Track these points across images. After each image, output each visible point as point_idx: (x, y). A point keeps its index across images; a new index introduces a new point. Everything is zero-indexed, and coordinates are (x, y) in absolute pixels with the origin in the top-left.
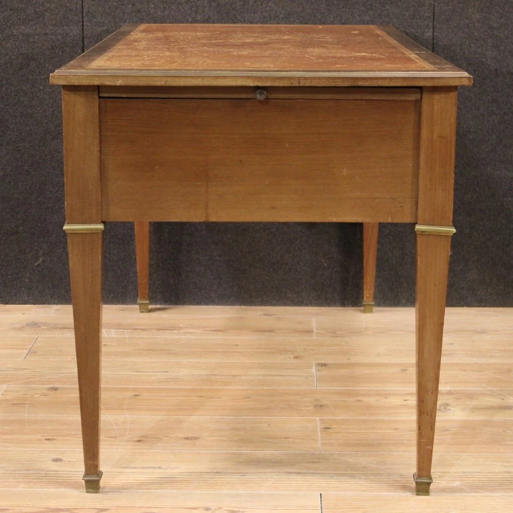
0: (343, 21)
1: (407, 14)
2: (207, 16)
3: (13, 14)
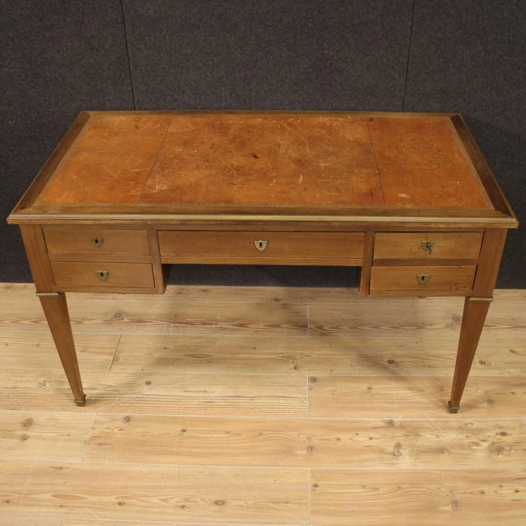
0: (334, 108)
1: (384, 103)
2: (229, 104)
3: (83, 104)
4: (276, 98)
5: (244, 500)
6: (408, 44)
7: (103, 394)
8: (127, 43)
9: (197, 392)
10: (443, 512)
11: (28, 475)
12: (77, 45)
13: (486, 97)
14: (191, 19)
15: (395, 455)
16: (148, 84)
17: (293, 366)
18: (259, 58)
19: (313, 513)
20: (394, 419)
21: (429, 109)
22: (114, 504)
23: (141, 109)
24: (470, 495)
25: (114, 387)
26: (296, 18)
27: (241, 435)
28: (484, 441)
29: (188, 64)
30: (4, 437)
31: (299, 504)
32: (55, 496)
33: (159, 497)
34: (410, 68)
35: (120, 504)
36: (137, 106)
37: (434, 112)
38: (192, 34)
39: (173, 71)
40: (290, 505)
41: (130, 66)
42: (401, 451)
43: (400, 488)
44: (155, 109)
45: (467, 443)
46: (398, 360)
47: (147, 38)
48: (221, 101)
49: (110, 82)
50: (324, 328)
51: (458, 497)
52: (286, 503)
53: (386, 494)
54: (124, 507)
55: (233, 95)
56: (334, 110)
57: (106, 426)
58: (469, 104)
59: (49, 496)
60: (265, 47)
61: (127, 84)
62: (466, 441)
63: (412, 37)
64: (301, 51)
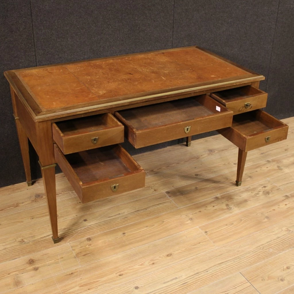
0: (141, 51)
2: (89, 56)
4: (113, 49)
5: (179, 250)
6: (173, 13)
7: (64, 233)
8: (33, 26)
9: (115, 215)
10: (265, 222)
11: (56, 284)
12: (3, 30)
13: (207, 36)
14: (69, 10)
15: (229, 209)
16: (45, 50)
17: (153, 190)
18: (104, 28)
19: (214, 242)
20: (217, 196)
21: (183, 45)
22: (117, 277)
23: (40, 65)
24: (270, 213)
25: (67, 228)
26: (122, 5)
27: (154, 225)
28: (259, 192)
29: (67, 35)
30: (22, 273)
31: (205, 241)
32: (81, 286)
33: (138, 265)
34: (174, 25)
35: (120, 275)
36: (38, 64)
37: (186, 46)
38: (70, 18)
39: (59, 40)
40: (201, 244)
41: (34, 40)
42: (230, 206)
43: (241, 220)
44: (48, 64)
45: (253, 195)
46: (199, 173)
47: (45, 22)
48: (85, 55)
49: (22, 51)
50: (154, 170)
51: (266, 215)
52: (199, 243)
53: (237, 224)
54: (124, 276)
55: (91, 50)
56: (141, 52)
57: (79, 246)
58: (200, 40)
59: (77, 288)
60: (107, 22)
61: (32, 51)
62: (253, 194)
63: (175, 10)
64: (125, 22)
